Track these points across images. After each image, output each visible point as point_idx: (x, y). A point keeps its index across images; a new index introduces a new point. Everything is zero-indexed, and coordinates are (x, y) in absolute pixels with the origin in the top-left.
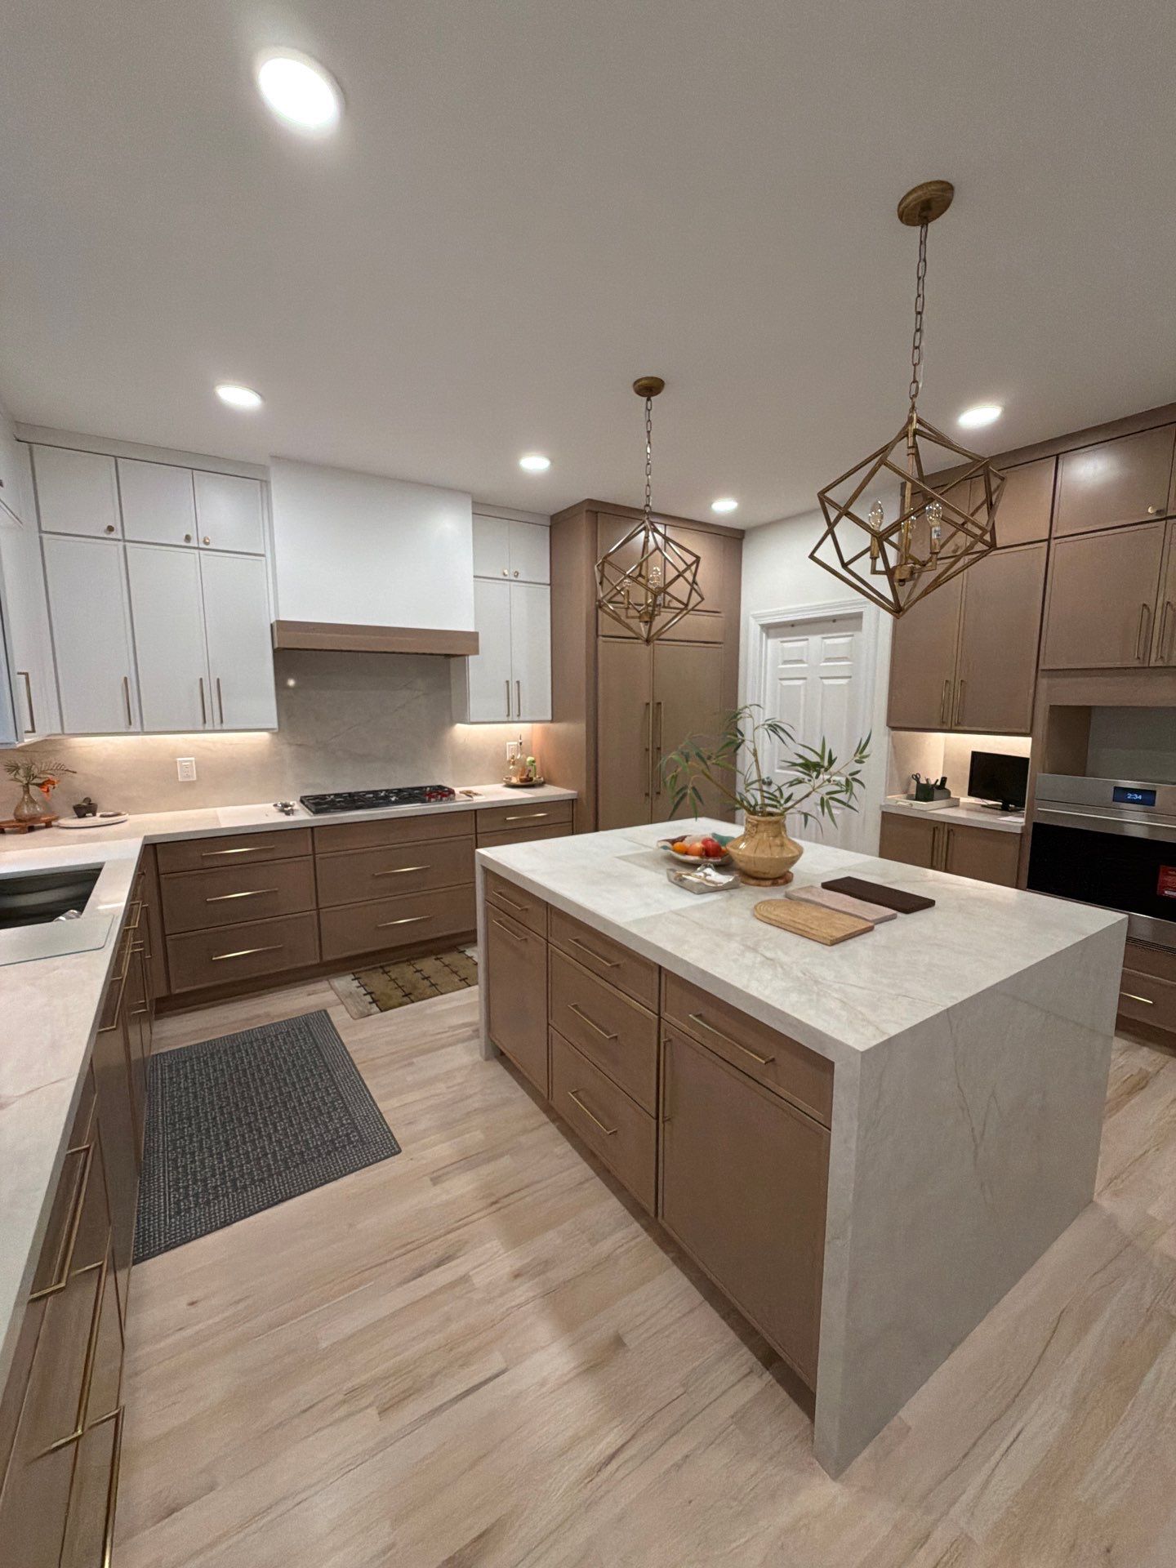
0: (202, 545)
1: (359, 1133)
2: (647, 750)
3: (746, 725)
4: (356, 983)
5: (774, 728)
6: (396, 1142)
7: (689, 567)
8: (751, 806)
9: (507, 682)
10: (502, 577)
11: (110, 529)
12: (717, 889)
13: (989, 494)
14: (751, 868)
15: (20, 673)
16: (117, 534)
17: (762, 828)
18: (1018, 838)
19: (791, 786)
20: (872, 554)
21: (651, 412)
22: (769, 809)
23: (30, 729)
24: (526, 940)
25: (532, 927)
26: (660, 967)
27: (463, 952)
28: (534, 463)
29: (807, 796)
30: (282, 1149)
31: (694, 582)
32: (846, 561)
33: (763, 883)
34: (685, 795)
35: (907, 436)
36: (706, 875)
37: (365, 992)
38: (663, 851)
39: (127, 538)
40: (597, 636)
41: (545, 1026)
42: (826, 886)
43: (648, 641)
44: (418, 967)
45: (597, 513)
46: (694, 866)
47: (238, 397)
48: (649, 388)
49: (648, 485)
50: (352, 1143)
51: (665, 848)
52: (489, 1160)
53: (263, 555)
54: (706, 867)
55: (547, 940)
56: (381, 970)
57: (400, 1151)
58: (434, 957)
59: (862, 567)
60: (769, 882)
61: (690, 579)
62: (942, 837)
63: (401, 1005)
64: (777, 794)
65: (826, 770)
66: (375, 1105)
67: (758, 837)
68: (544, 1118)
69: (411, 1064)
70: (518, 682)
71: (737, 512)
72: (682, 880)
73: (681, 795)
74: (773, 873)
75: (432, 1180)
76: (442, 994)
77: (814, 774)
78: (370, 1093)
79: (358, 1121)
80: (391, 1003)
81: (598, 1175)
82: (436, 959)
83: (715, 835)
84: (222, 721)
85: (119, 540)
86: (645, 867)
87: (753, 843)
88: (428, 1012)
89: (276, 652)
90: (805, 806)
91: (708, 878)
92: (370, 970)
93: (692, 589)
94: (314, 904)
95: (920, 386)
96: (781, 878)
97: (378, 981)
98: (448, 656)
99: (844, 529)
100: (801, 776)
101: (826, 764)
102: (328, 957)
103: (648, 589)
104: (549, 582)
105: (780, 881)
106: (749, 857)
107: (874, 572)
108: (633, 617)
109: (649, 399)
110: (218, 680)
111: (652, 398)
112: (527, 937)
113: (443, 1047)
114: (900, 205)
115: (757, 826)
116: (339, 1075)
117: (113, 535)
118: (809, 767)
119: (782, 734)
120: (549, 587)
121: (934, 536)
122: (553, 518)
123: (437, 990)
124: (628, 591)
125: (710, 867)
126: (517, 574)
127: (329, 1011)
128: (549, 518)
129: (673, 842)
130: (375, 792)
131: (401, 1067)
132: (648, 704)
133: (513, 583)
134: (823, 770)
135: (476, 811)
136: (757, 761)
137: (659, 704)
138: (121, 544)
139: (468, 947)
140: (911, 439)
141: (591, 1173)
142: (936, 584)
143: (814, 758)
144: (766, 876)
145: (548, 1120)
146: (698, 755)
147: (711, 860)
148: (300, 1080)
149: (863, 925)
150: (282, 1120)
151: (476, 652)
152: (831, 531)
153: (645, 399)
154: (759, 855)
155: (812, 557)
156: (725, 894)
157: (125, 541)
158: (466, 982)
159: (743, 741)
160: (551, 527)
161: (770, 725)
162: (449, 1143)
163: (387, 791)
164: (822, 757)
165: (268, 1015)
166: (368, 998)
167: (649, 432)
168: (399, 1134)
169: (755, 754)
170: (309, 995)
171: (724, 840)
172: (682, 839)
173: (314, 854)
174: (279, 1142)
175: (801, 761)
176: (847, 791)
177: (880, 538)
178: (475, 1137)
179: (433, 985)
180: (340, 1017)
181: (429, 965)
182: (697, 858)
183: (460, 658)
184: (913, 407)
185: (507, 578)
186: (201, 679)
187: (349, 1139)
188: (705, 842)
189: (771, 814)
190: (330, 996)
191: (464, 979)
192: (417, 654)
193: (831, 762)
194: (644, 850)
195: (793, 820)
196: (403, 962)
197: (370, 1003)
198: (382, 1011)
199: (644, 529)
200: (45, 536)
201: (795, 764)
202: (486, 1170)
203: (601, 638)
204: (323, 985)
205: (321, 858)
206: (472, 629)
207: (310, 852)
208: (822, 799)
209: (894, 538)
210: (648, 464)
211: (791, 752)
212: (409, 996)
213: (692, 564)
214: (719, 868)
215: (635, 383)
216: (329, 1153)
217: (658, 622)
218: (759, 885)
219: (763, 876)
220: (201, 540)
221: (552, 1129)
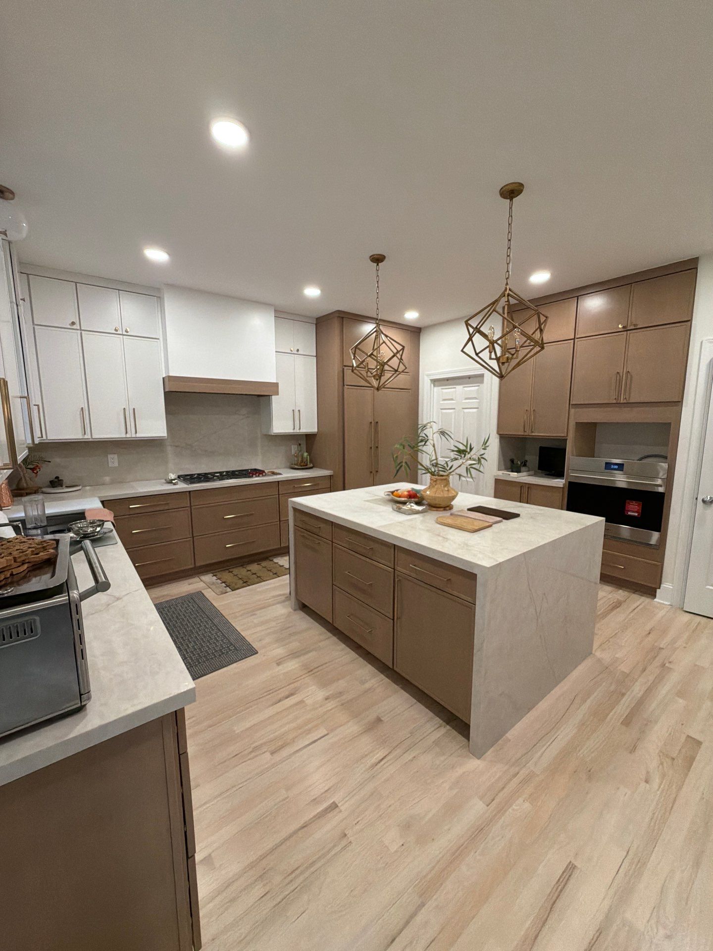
0: (125, 333)
1: (234, 646)
2: (371, 448)
3: (428, 432)
4: (215, 578)
5: (443, 433)
6: (255, 649)
7: (398, 352)
8: (432, 472)
9: (293, 410)
10: (291, 352)
11: (73, 323)
12: (418, 512)
13: (540, 324)
14: (433, 502)
15: (34, 405)
16: (77, 326)
17: (438, 482)
18: (562, 489)
19: (452, 461)
20: (490, 350)
21: (379, 271)
22: (441, 473)
23: (40, 436)
24: (319, 543)
25: (324, 536)
26: (395, 545)
27: (272, 560)
28: (312, 292)
29: (459, 466)
30: (194, 655)
31: (401, 359)
32: (477, 352)
33: (438, 509)
34: (401, 466)
35: (504, 296)
36: (411, 506)
37: (221, 582)
38: (388, 497)
39: (82, 329)
40: (344, 385)
41: (332, 585)
42: (469, 510)
43: (378, 389)
44: (248, 568)
45: (343, 318)
46: (404, 503)
47: (156, 255)
48: (378, 259)
49: (378, 309)
50: (231, 650)
51: (388, 495)
52: (304, 654)
53: (158, 339)
54: (410, 503)
55: (332, 541)
56: (227, 571)
57: (257, 653)
58: (256, 563)
59: (485, 355)
60: (442, 509)
61: (399, 357)
62: (525, 490)
63: (243, 587)
64: (445, 465)
65: (469, 453)
66: (239, 633)
67: (436, 486)
68: (329, 634)
69: (255, 614)
70: (299, 411)
71: (419, 319)
72: (400, 508)
73: (399, 466)
74: (443, 504)
75: (277, 664)
76: (264, 581)
77: (463, 456)
78: (237, 630)
79: (232, 641)
80: (238, 586)
81: (361, 656)
82: (258, 564)
83: (413, 489)
84: (136, 433)
85: (78, 330)
86: (380, 505)
87: (434, 490)
88: (258, 590)
89: (165, 393)
90: (458, 471)
91: (412, 508)
92: (221, 571)
93: (400, 362)
94: (191, 534)
95: (510, 273)
96: (448, 507)
97: (227, 576)
98: (259, 396)
99: (477, 338)
100: (457, 456)
101: (468, 450)
102: (198, 564)
103: (377, 362)
104: (315, 355)
105: (447, 508)
106: (432, 497)
107: (491, 358)
108: (370, 377)
109: (378, 265)
110: (134, 409)
111: (380, 264)
112: (320, 541)
113: (270, 606)
114: (500, 191)
115: (436, 481)
116: (216, 621)
117: (74, 327)
118: (461, 452)
119: (447, 436)
120: (315, 358)
121: (517, 343)
122: (317, 319)
123: (260, 579)
124: (368, 363)
125: (412, 503)
126: (298, 350)
127: (203, 591)
128: (315, 320)
129: (392, 492)
130: (221, 473)
131: (251, 616)
132: (371, 423)
133: (296, 355)
134: (467, 453)
135: (278, 482)
136: (435, 450)
137: (377, 422)
138: (79, 332)
139: (275, 558)
140: (506, 298)
141: (358, 656)
142: (518, 364)
143: (462, 447)
144: (441, 506)
145: (331, 635)
146: (409, 445)
147: (413, 500)
148: (195, 624)
149: (488, 524)
150: (190, 642)
151: (277, 393)
152: (470, 339)
153: (376, 264)
154: (437, 495)
155: (462, 351)
156: (422, 514)
157: (81, 330)
158: (277, 575)
159: (428, 440)
160: (316, 324)
161: (441, 432)
162: (282, 648)
163: (226, 472)
164: (466, 447)
165: (167, 595)
166: (223, 584)
167: (378, 282)
168: (255, 645)
169: (434, 446)
170: (189, 584)
171: (418, 491)
172: (397, 490)
173: (191, 506)
174: (192, 652)
175: (456, 449)
176: (478, 464)
177: (492, 343)
178: (295, 645)
179: (258, 577)
180: (209, 594)
181: (254, 567)
182: (406, 499)
183: (268, 397)
184: (507, 284)
185: (293, 352)
186: (124, 409)
187: (229, 649)
188: (409, 492)
189: (442, 476)
190: (202, 585)
191: (275, 574)
192: (242, 394)
193: (471, 449)
194: (378, 497)
195: (453, 479)
196: (239, 566)
197: (225, 587)
198: (233, 591)
199: (376, 331)
200: (36, 327)
201: (453, 451)
202: (302, 658)
203: (345, 386)
204: (196, 579)
205: (194, 509)
206: (275, 381)
207: (189, 505)
208: (467, 468)
209: (499, 342)
210: (378, 298)
211: (452, 444)
212: (246, 583)
213: (400, 350)
214: (418, 503)
215: (371, 257)
216: (220, 655)
217: (383, 379)
218: (437, 511)
219: (439, 506)
220: (124, 330)
221: (335, 639)
